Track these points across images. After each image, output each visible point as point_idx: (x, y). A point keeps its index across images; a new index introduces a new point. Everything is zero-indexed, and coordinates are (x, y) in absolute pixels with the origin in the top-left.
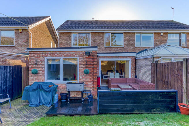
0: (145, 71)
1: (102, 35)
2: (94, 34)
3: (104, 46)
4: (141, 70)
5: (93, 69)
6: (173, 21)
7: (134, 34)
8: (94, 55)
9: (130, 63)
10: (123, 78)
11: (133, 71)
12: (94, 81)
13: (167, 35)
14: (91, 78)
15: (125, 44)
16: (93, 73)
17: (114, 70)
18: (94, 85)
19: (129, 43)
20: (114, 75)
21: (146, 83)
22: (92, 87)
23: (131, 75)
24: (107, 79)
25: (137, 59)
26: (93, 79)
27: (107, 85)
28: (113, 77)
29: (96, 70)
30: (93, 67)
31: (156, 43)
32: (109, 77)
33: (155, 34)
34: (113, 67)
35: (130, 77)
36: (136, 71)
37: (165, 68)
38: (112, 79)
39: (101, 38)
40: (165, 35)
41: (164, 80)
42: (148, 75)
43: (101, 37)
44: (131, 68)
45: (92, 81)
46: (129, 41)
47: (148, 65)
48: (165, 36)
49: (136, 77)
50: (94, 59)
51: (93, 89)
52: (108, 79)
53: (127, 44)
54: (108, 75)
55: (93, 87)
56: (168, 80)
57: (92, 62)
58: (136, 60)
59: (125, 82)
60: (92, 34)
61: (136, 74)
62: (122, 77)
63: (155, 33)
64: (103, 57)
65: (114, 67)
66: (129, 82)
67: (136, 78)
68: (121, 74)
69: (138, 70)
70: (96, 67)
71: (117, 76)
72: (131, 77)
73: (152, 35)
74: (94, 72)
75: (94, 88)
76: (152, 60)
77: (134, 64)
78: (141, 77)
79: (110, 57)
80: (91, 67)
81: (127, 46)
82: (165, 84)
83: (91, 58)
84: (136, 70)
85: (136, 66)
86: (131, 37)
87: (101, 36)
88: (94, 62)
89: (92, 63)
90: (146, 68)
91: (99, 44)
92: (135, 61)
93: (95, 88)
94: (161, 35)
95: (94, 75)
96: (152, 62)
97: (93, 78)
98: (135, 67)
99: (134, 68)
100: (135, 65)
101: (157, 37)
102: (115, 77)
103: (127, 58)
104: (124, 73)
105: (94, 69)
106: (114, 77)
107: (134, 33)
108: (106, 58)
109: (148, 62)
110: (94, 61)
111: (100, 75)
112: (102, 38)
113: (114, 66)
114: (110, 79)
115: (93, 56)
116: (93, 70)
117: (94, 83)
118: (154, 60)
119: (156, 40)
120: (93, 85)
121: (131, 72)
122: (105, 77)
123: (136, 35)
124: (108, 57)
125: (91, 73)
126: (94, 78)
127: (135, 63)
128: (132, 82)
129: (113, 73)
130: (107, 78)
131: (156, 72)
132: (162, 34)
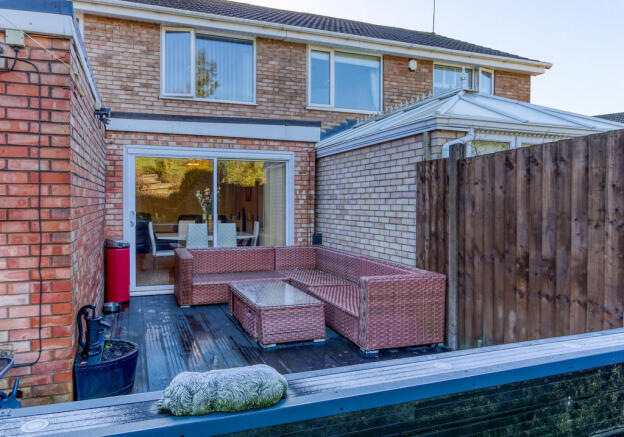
0: (373, 208)
1: (145, 34)
2: (100, 25)
3: (158, 89)
4: (347, 207)
5: (36, 178)
6: (433, 33)
7: (304, 52)
8: (43, 67)
9: (291, 172)
10: (254, 247)
11: (303, 211)
12: (45, 274)
13: (431, 72)
14: (13, 251)
15: (265, 92)
16: (32, 215)
17: (210, 210)
18: (47, 310)
19: (281, 90)
20: (210, 233)
21: (393, 272)
22: (22, 323)
23: (296, 233)
24: (171, 253)
25: (321, 154)
26: (32, 263)
27: (172, 287)
28: (206, 246)
29: (57, 190)
30: (33, 166)
31: (392, 101)
32: (184, 243)
33: (387, 62)
34: (203, 193)
35: (290, 242)
36: (316, 214)
37: (529, 178)
38: (196, 253)
39: (143, 52)
40: (424, 70)
41: (520, 252)
42: (392, 227)
43: (145, 48)
44: (297, 200)
45: (25, 276)
46: (282, 80)
47: (390, 176)
48: (425, 74)
49: (318, 239)
50: (45, 103)
51: (37, 344)
52: (177, 257)
53: (273, 93)
54: (180, 237)
55: (37, 323)
56: (560, 251)
57: (23, 127)
58: (317, 160)
59: (269, 265)
60: (92, 22)
61: (316, 226)
62: (249, 242)
63: (388, 57)
64: (150, 137)
65: (211, 195)
66: (286, 268)
67: (318, 248)
68: (243, 228)
69: (328, 209)
70: (57, 166)
71: (226, 235)
72: (296, 241)
73: (374, 64)
74: (47, 202)
75: (45, 334)
76: (420, 145)
77: (309, 180)
78: (347, 239)
79: (185, 139)
80: (12, 164)
81: (273, 101)
82: (527, 277)
83: (11, 90)
84: (316, 206)
85: (316, 191)
86: (290, 61)
87: (141, 43)
88: (46, 129)
89: (28, 133)
90: (374, 196)
91: (130, 78)
92: (313, 164)
93: (57, 334)
94: (410, 69)
95: (47, 226)
96: (419, 159)
97: (36, 252)
98: (313, 192)
99: (309, 197)
100: (313, 183)
101: (395, 74)
102: (215, 245)
103: (274, 148)
104: (257, 224)
105: (46, 178)
106: (211, 243)
107: (303, 45)
108: (166, 143)
109: (392, 163)
110: (45, 116)
111: (129, 237)
112: (148, 52)
113: (212, 191)
114: (185, 254)
115: (34, 78)
116: (33, 190)
117: (47, 297)
118: (430, 147)
119: (393, 87)
120: (34, 311)
121: (296, 219)
122: (164, 245)
123: (310, 55)
124: (179, 139)
125: (14, 215)
126: (48, 250)
127: (313, 173)
128: (302, 268)
129: (205, 225)
130: (172, 248)
131: (451, 206)
132: (413, 65)
